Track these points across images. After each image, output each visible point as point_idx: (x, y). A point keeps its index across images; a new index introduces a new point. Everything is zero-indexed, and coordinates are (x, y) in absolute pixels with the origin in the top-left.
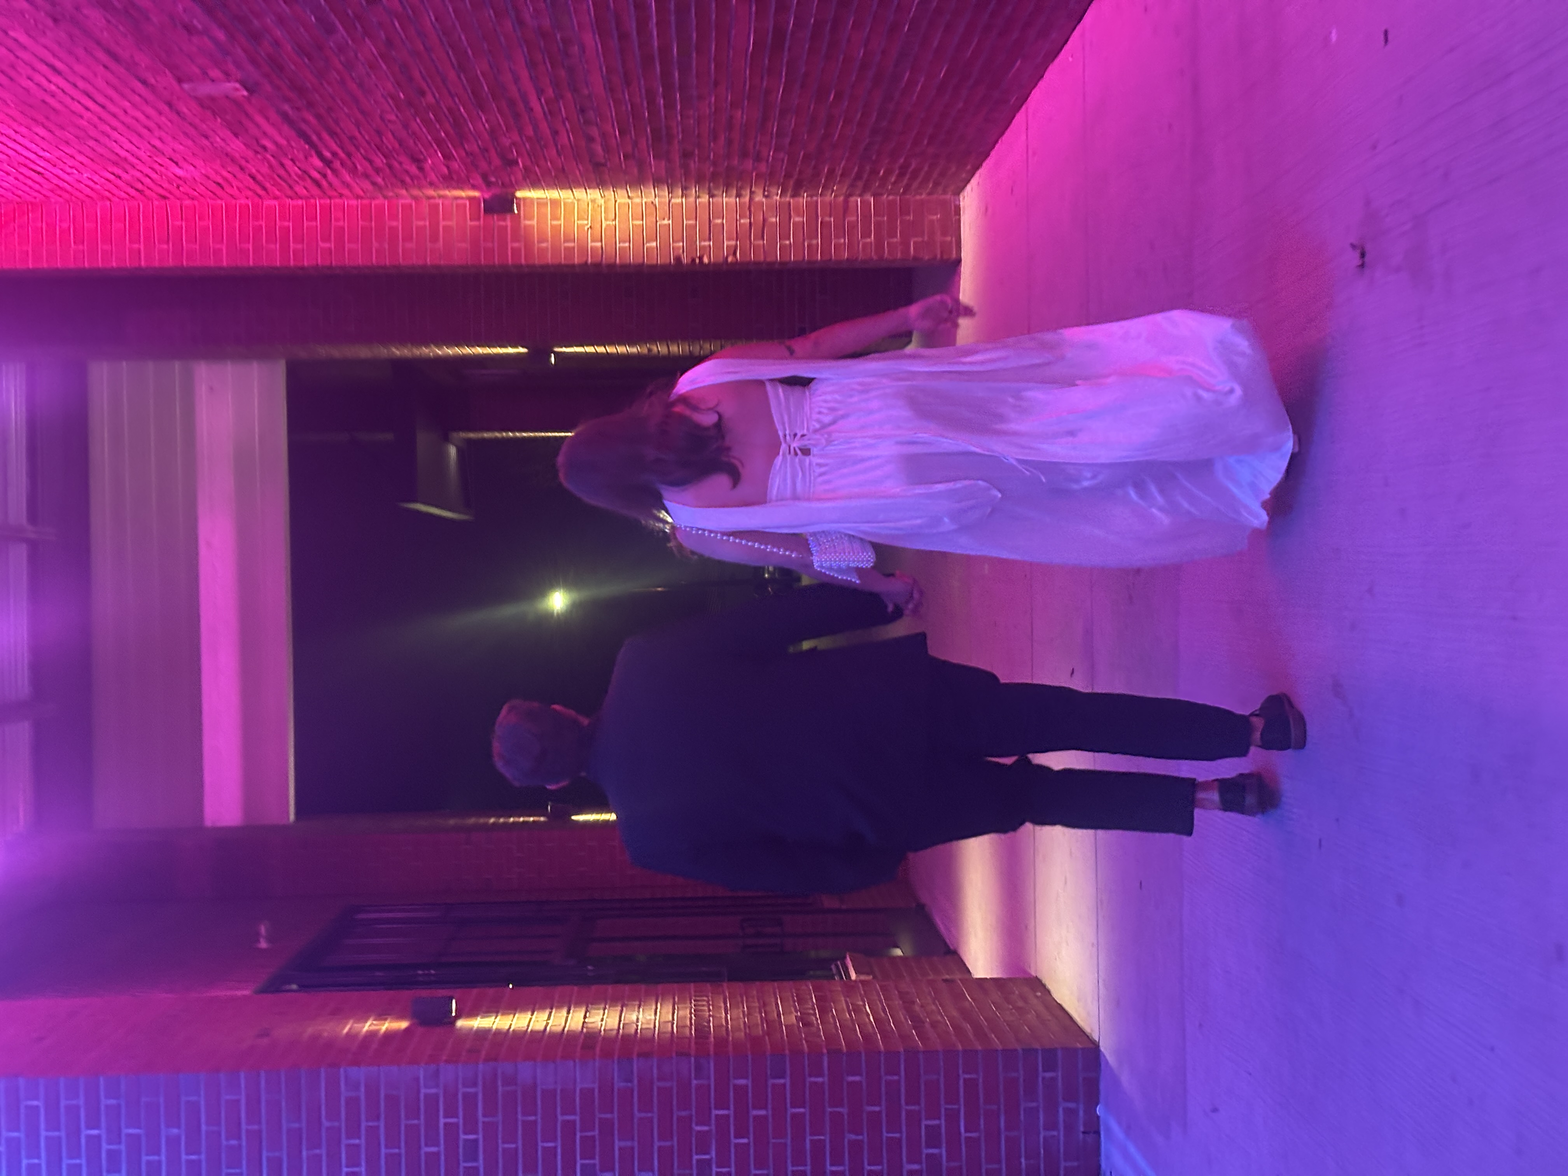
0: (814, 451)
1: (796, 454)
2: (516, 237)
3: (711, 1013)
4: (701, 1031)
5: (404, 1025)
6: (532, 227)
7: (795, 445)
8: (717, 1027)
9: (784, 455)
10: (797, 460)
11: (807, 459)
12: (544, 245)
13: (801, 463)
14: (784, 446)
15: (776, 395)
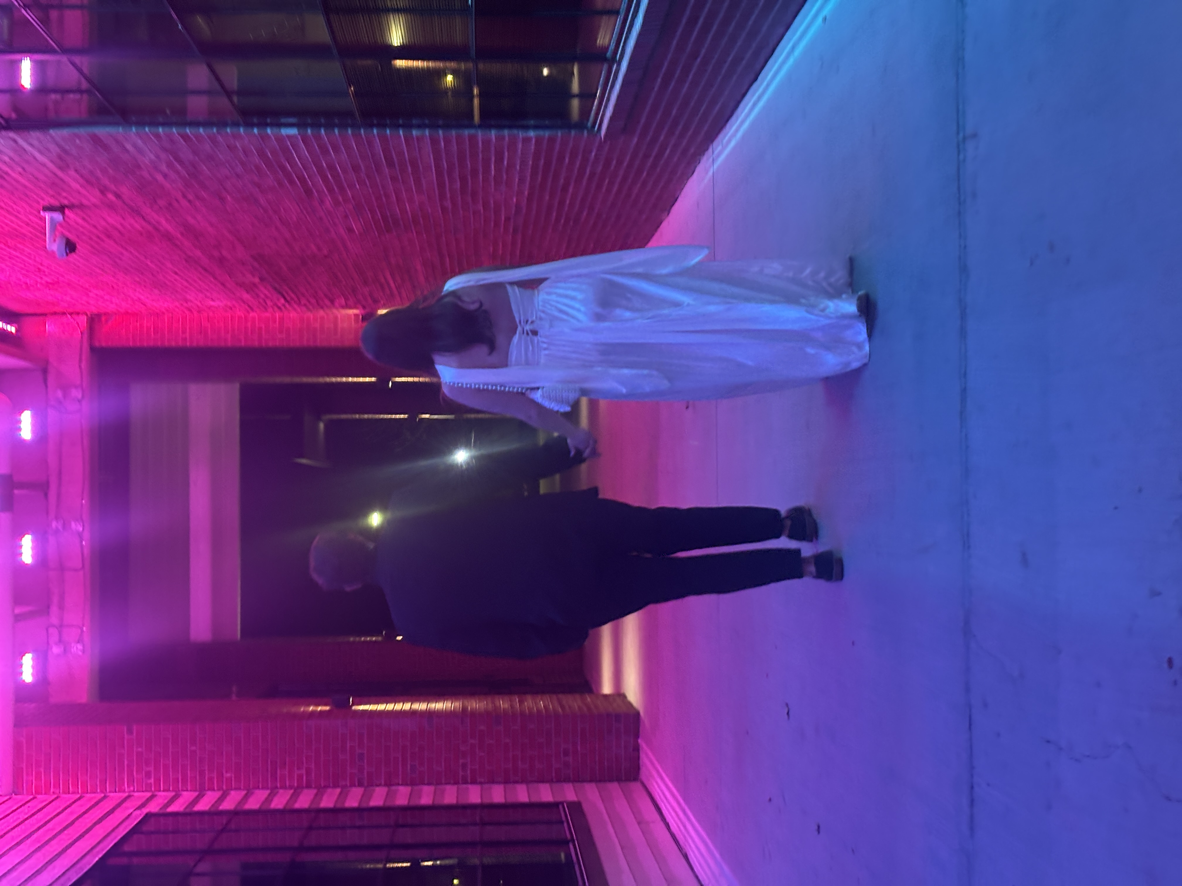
0: (541, 332)
1: (528, 334)
3: (469, 704)
5: (327, 708)
7: (528, 327)
8: (471, 709)
9: (520, 333)
10: (529, 339)
11: (535, 339)
13: (532, 342)
14: (519, 329)
15: (514, 293)
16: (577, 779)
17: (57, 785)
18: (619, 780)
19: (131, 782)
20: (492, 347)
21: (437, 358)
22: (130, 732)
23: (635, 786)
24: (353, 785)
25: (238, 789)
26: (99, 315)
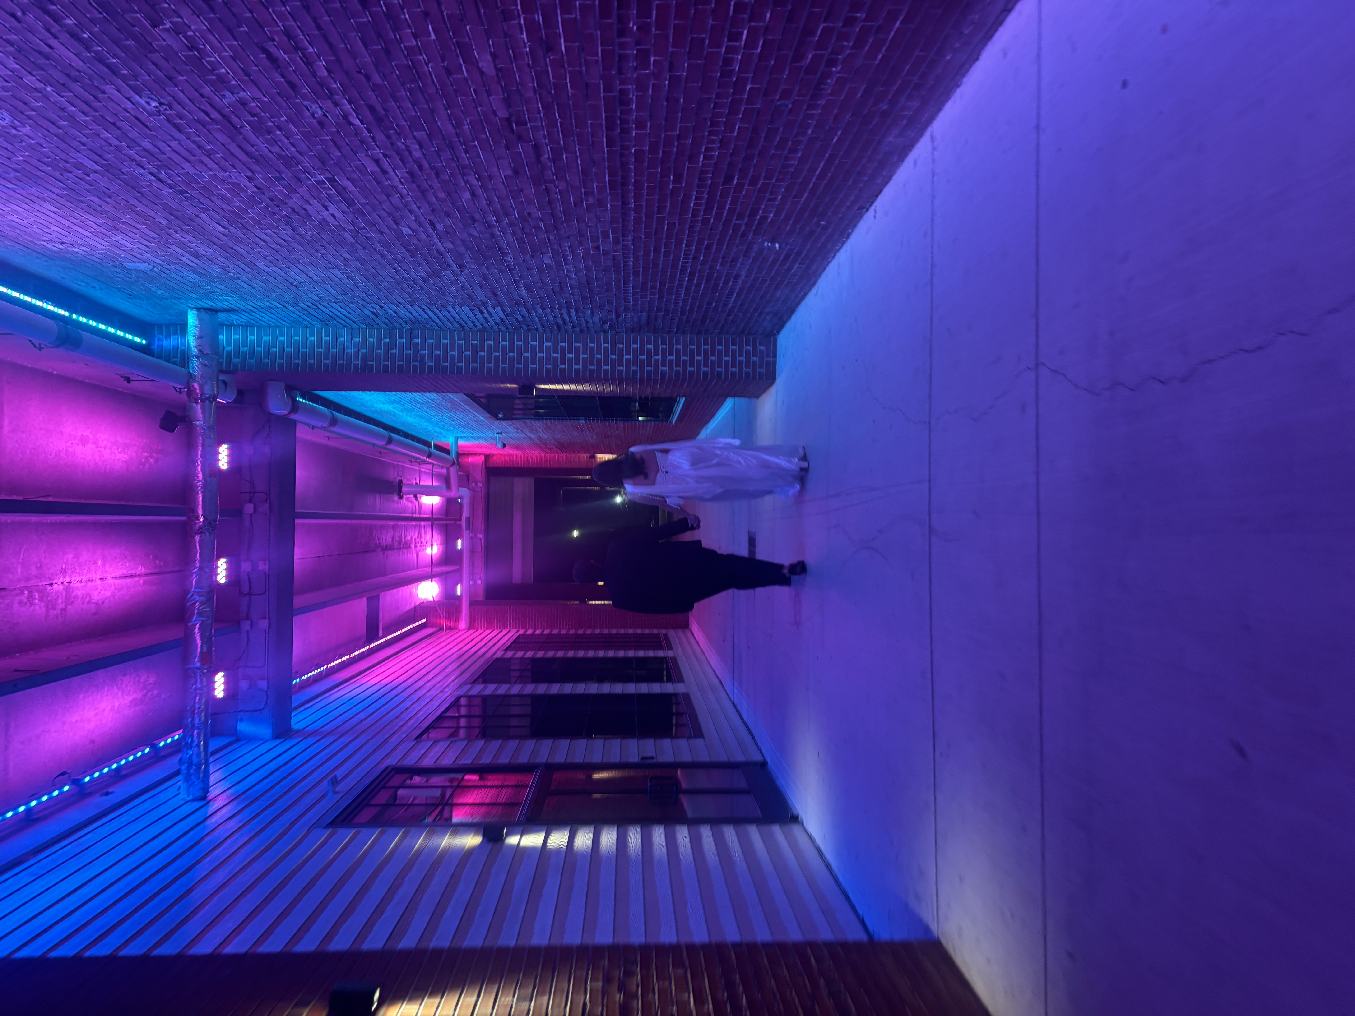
0: (670, 472)
1: (664, 472)
5: (578, 603)
7: (664, 470)
15: (659, 455)
16: (666, 628)
17: (484, 626)
18: (682, 628)
19: (510, 626)
20: (646, 476)
21: (624, 481)
22: (510, 608)
23: (687, 631)
24: (587, 628)
25: (547, 628)
26: (489, 455)
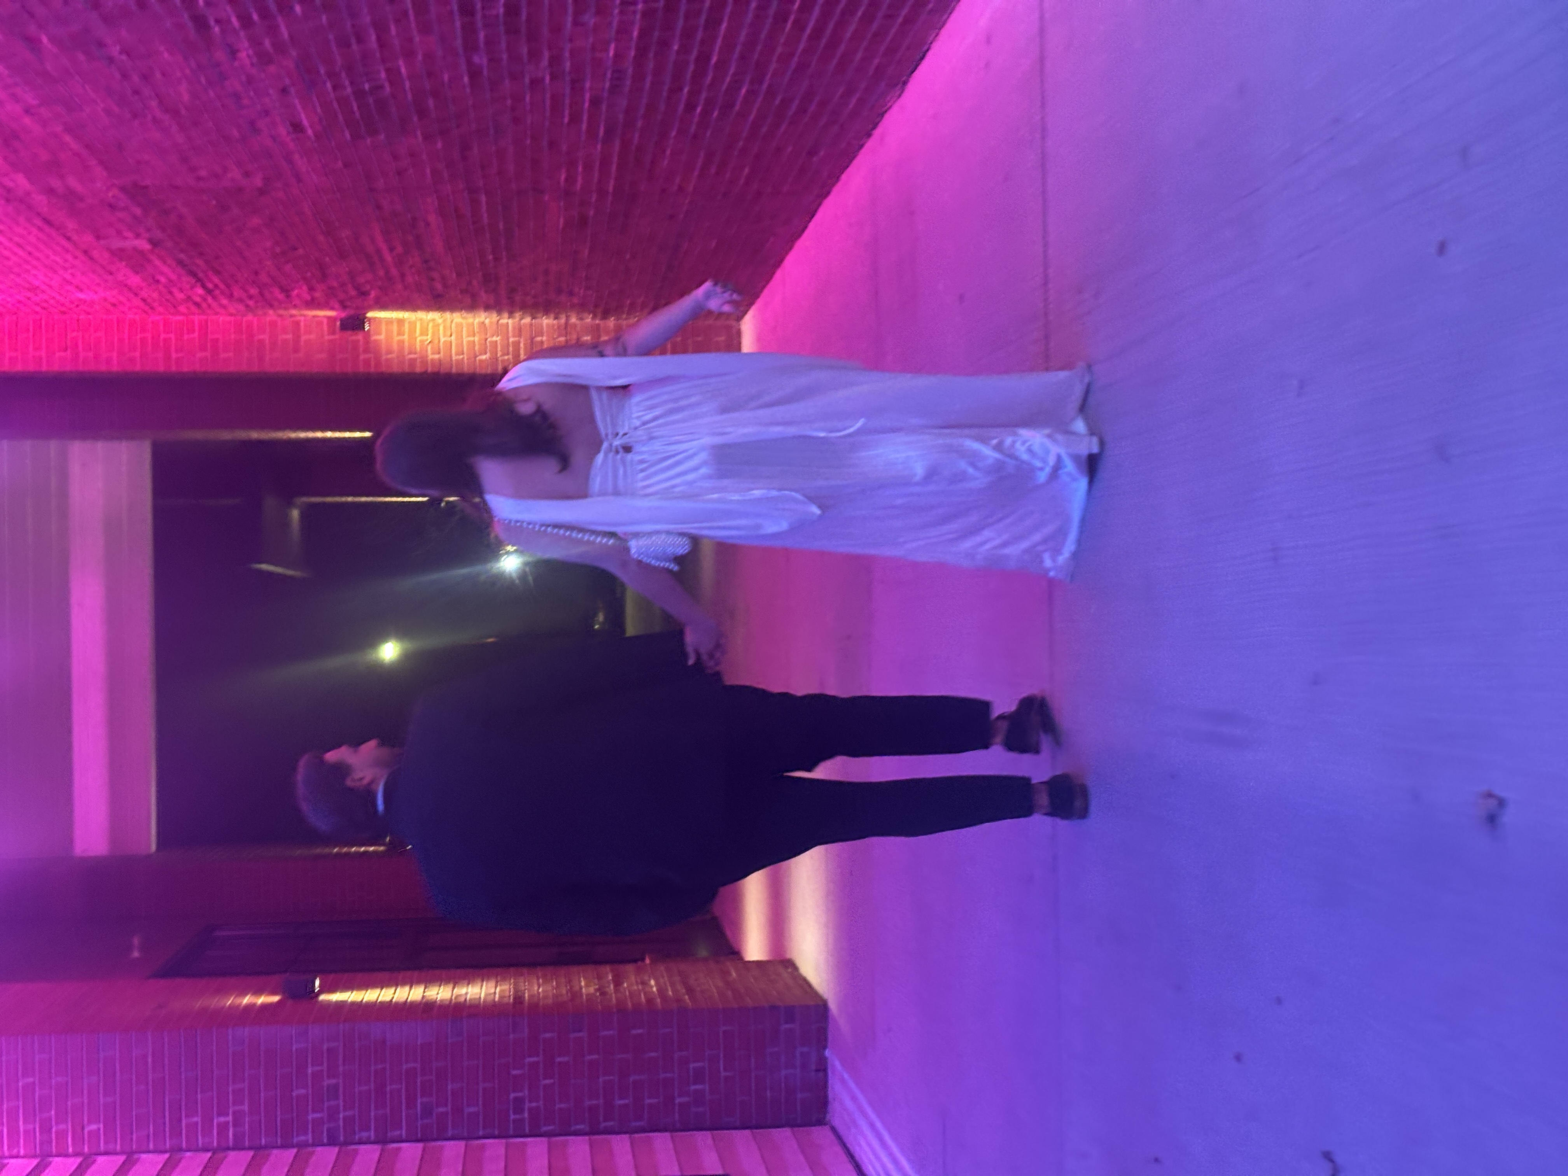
0: (636, 447)
1: (617, 451)
2: (367, 350)
3: (526, 987)
4: (518, 999)
6: (380, 340)
7: (617, 442)
8: (530, 996)
9: (606, 451)
10: (619, 458)
11: (628, 457)
12: (390, 356)
13: (623, 462)
14: (605, 445)
15: (599, 398)
18: (792, 1124)
23: (820, 1135)
